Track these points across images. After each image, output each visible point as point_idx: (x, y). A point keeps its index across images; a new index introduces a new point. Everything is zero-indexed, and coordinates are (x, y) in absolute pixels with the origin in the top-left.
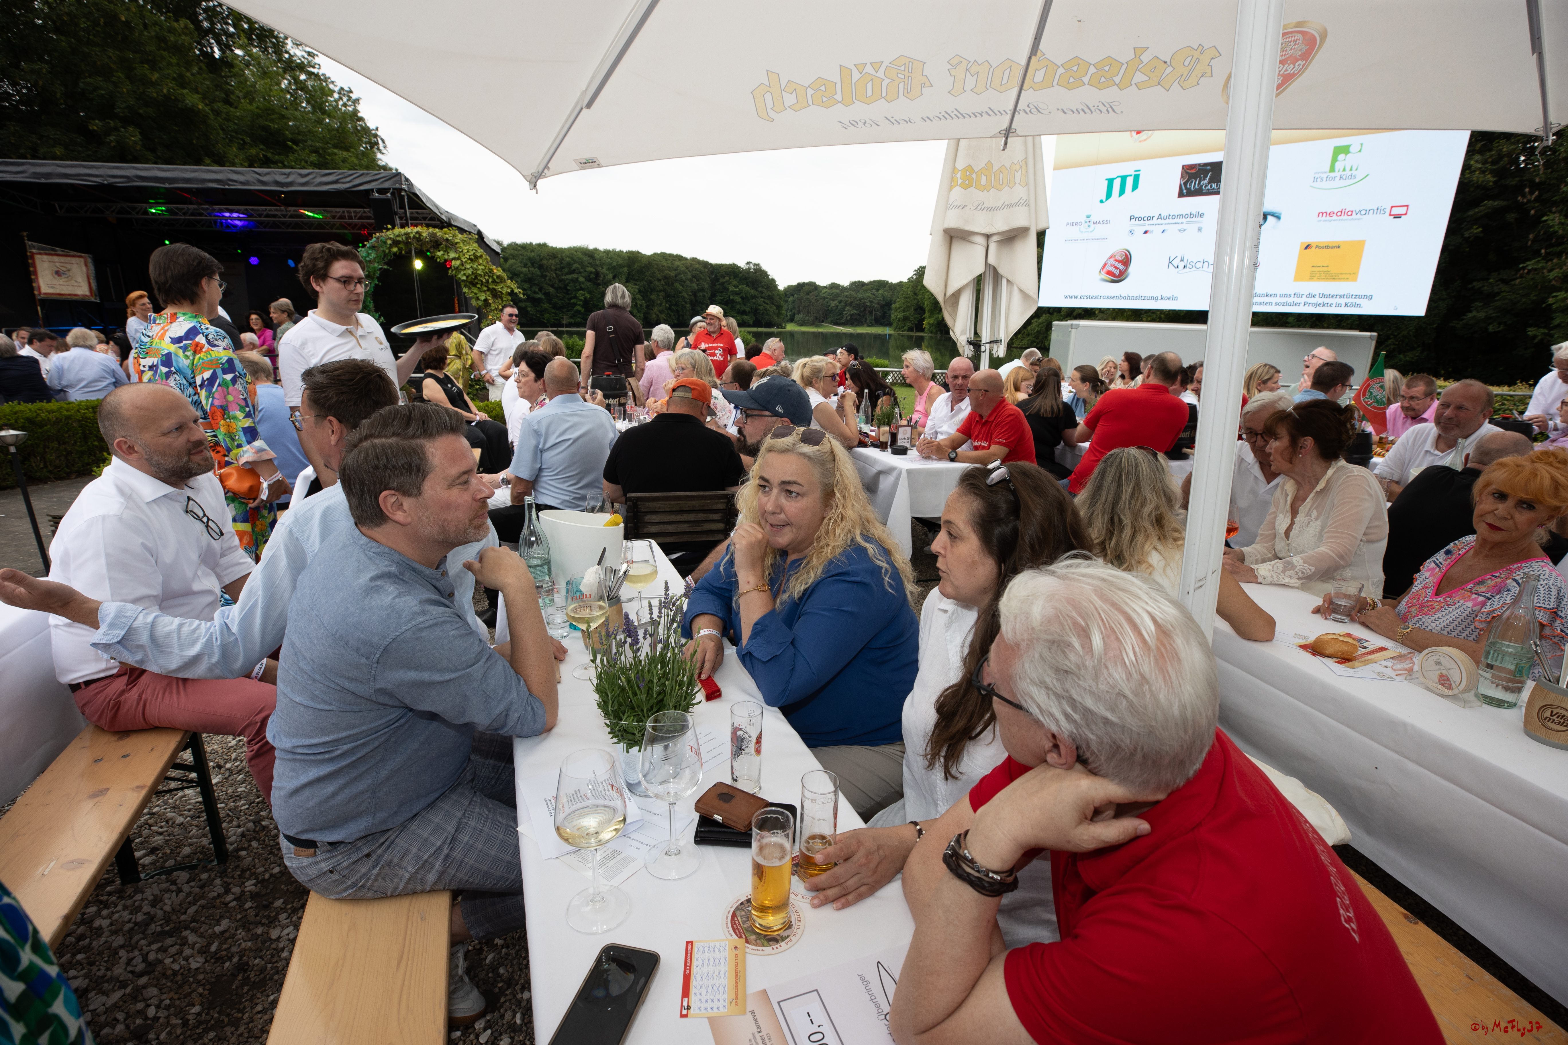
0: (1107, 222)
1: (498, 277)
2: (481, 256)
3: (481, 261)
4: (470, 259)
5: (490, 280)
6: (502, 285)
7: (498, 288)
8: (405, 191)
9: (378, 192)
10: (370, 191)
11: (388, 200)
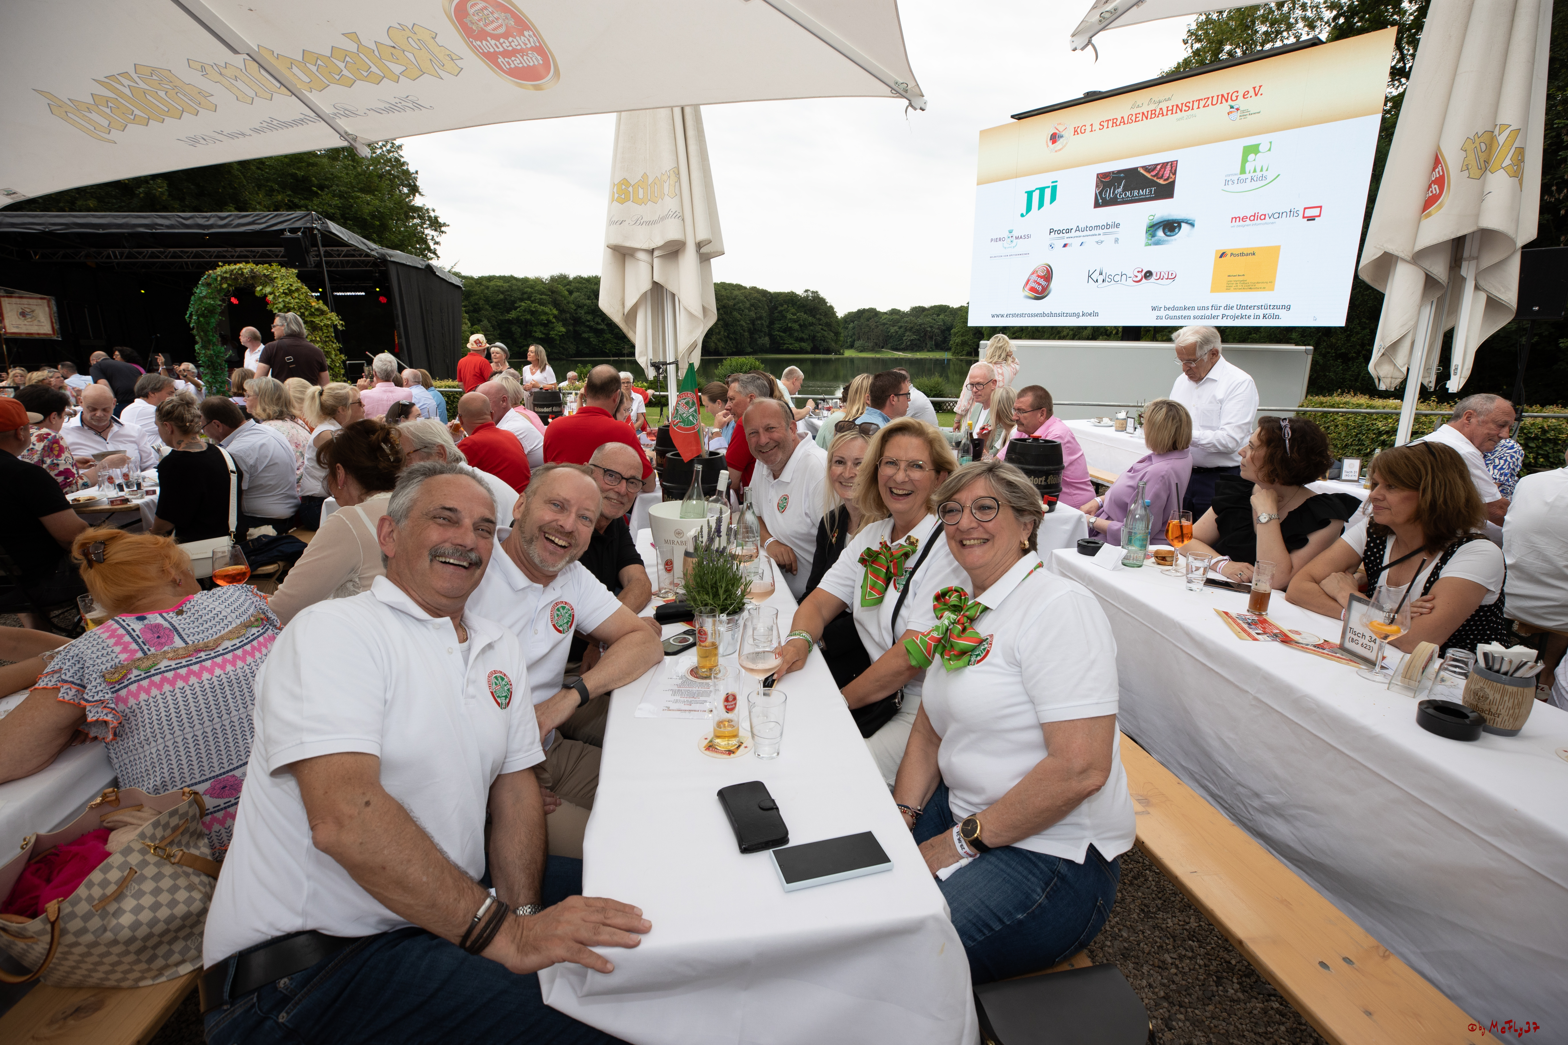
0: (1028, 237)
1: (318, 310)
2: (297, 290)
3: (296, 295)
4: (284, 293)
5: (307, 313)
6: (322, 317)
7: (317, 320)
8: (318, 230)
9: (289, 232)
10: (283, 231)
11: (298, 239)
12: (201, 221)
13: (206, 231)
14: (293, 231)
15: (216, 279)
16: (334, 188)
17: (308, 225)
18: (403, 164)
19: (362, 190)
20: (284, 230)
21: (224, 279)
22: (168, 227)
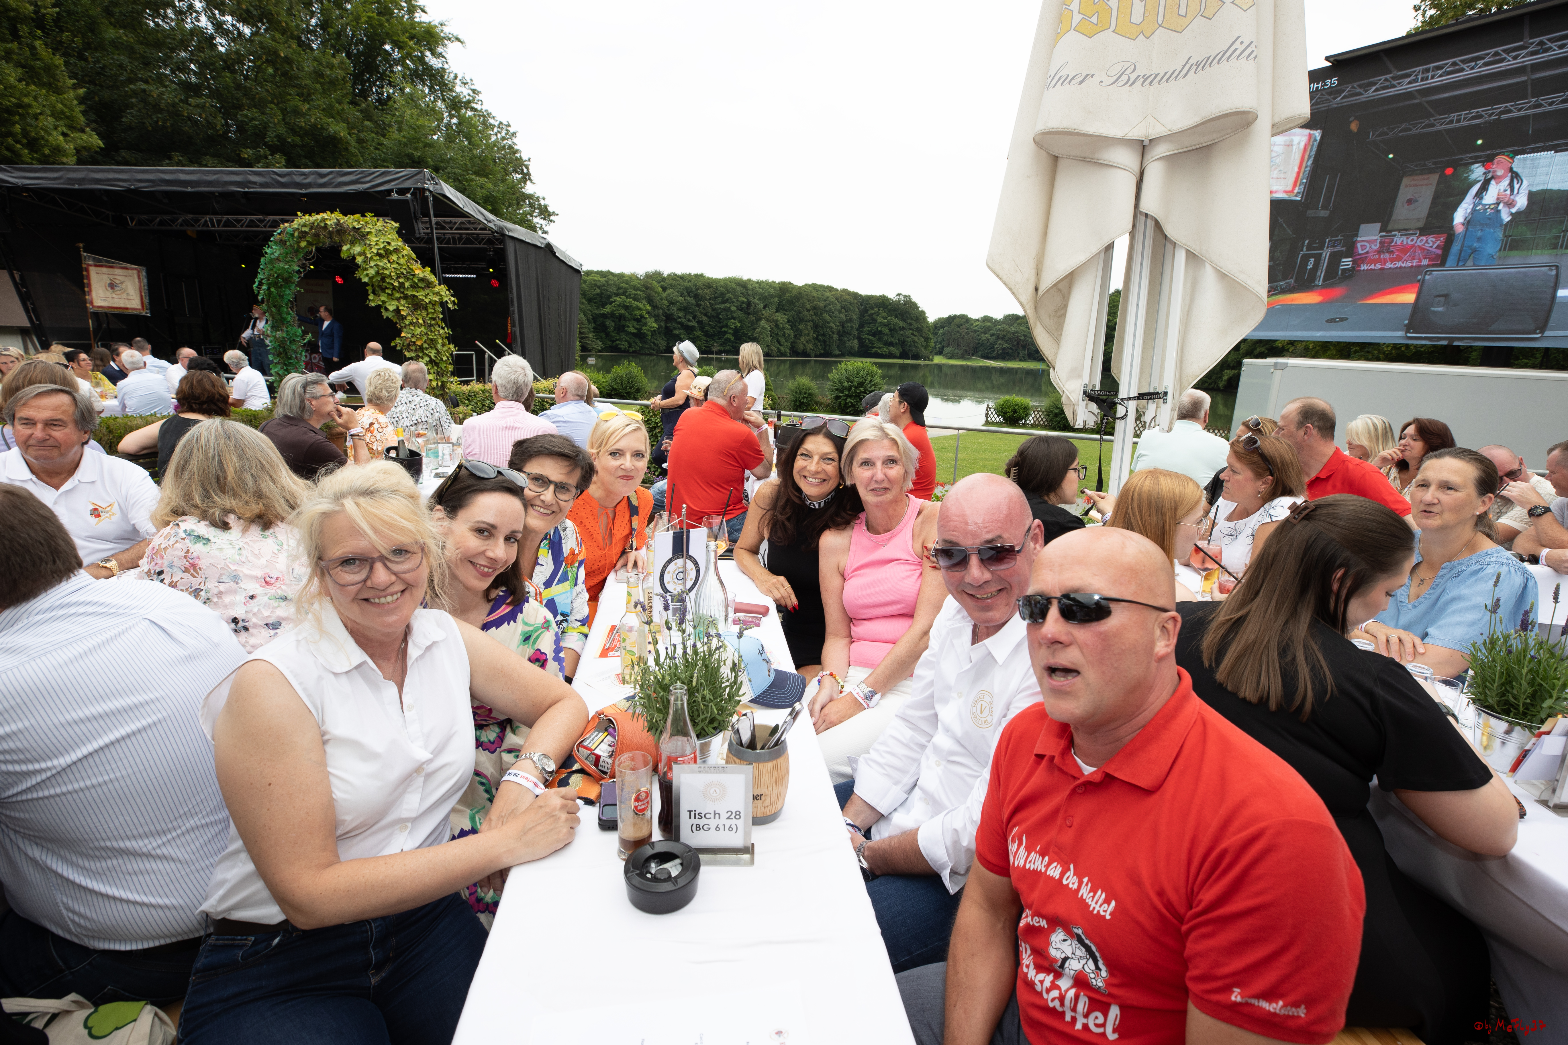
1: (422, 280)
2: (396, 250)
4: (378, 254)
6: (427, 291)
7: (420, 294)
8: (431, 192)
9: (397, 193)
10: (389, 192)
11: (406, 201)
12: (298, 179)
13: (303, 191)
14: (402, 191)
15: (293, 235)
16: (449, 170)
17: (419, 185)
18: (516, 151)
19: (476, 173)
20: (392, 191)
21: (303, 235)
22: (262, 185)
